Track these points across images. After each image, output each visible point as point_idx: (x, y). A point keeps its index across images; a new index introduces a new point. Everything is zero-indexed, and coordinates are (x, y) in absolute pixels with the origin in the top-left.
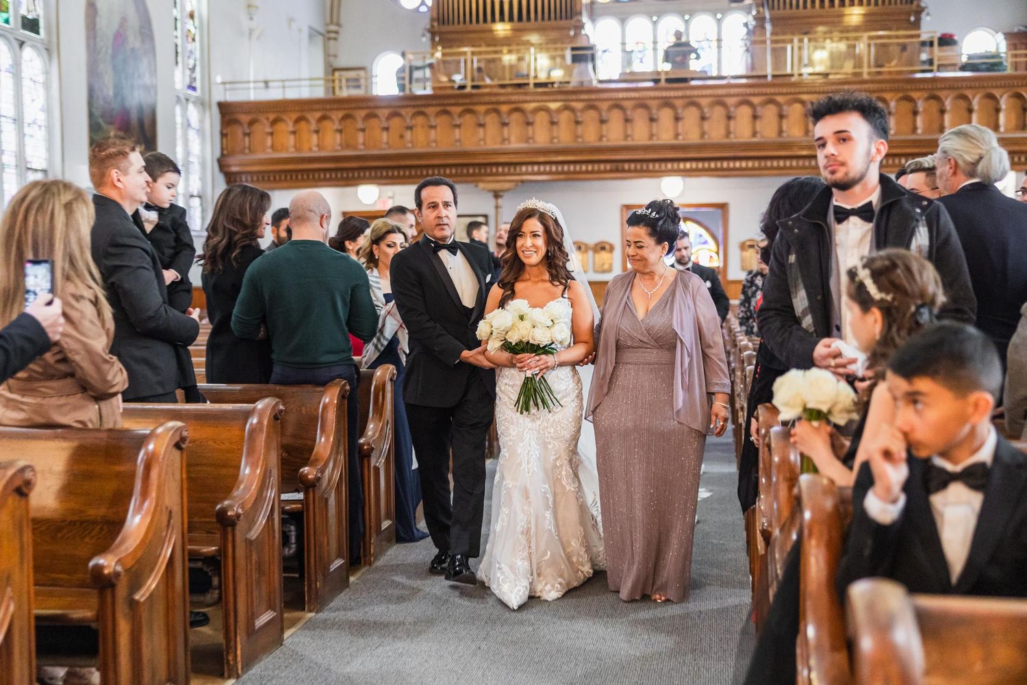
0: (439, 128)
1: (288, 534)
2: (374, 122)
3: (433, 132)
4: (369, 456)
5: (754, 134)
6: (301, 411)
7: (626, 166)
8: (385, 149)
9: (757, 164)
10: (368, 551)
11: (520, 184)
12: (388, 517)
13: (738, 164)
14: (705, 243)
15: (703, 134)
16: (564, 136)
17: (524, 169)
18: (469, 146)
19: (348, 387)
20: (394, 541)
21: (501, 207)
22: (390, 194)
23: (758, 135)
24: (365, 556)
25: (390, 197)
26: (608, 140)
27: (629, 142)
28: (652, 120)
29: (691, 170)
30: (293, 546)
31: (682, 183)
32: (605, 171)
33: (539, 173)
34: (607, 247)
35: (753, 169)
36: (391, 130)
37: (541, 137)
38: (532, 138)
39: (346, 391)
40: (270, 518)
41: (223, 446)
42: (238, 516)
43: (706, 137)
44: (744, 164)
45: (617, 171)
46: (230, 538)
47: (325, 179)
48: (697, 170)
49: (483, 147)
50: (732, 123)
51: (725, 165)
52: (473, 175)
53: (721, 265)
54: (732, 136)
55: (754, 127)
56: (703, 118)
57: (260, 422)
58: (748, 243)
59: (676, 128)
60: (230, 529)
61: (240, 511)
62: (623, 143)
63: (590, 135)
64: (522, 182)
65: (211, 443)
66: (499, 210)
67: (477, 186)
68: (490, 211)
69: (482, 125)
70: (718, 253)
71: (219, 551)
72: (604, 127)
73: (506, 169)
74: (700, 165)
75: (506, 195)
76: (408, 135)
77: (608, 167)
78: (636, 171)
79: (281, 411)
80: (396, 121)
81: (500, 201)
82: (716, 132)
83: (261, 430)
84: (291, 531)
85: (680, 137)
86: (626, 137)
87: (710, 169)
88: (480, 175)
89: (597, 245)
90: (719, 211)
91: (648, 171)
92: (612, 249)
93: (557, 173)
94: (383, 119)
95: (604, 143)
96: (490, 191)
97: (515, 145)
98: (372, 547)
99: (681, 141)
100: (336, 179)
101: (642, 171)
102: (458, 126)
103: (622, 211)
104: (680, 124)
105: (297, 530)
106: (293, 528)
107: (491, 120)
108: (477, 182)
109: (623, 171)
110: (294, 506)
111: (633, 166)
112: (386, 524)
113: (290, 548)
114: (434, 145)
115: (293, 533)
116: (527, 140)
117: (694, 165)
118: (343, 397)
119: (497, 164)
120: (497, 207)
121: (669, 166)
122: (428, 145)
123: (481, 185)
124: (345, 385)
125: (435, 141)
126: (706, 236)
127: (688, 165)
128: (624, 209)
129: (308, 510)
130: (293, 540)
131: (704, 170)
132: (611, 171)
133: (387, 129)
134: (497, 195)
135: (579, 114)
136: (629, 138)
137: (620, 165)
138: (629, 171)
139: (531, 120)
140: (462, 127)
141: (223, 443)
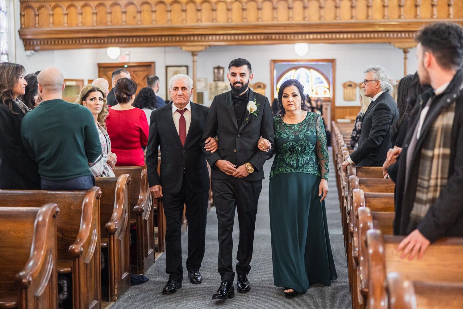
0: (157, 12)
1: (62, 285)
2: (117, 8)
3: (154, 14)
4: (114, 234)
5: (352, 17)
6: (70, 207)
7: (273, 37)
8: (124, 25)
9: (353, 36)
10: (113, 293)
11: (208, 47)
12: (125, 271)
13: (342, 36)
14: (322, 82)
15: (320, 18)
16: (236, 19)
17: (210, 38)
18: (177, 23)
19: (100, 192)
20: (130, 284)
21: (196, 61)
22: (128, 53)
23: (354, 18)
24: (112, 296)
25: (127, 55)
26: (262, 21)
27: (275, 22)
28: (289, 8)
29: (313, 39)
30: (66, 293)
31: (308, 46)
32: (261, 40)
33: (220, 41)
34: (262, 86)
35: (351, 39)
36: (127, 13)
37: (221, 18)
38: (216, 19)
39: (99, 194)
40: (51, 281)
41: (20, 235)
42: (29, 282)
43: (322, 19)
44: (345, 36)
45: (268, 39)
46: (24, 296)
47: (86, 44)
48: (317, 39)
49: (184, 24)
50: (338, 10)
51: (334, 36)
52: (179, 41)
53: (332, 96)
54: (338, 18)
55: (352, 13)
56: (321, 8)
57: (44, 220)
58: (348, 84)
59: (304, 13)
60: (24, 291)
61: (31, 279)
62: (271, 22)
63: (251, 18)
64: (210, 46)
65: (12, 233)
66: (195, 63)
67: (181, 48)
68: (190, 64)
69: (184, 11)
70: (329, 89)
71: (17, 304)
72: (260, 12)
73: (200, 38)
74: (319, 36)
75: (199, 54)
76: (138, 16)
77: (262, 37)
78: (279, 39)
79: (57, 212)
80: (131, 9)
81: (196, 58)
82: (328, 17)
83: (44, 225)
84: (63, 284)
85: (306, 19)
86: (273, 18)
87: (324, 39)
88: (182, 41)
89: (255, 85)
90: (330, 64)
91: (287, 39)
92: (265, 87)
93: (231, 41)
94: (123, 6)
95: (260, 23)
96: (189, 51)
97: (205, 23)
98: (116, 290)
99: (307, 22)
100: (93, 43)
101: (283, 39)
102: (170, 11)
103: (271, 64)
104: (306, 11)
105: (68, 284)
106: (65, 282)
107: (190, 8)
108: (181, 47)
109: (272, 39)
110: (66, 269)
111: (277, 37)
112: (125, 275)
113: (63, 295)
114: (154, 22)
115: (66, 285)
116: (212, 20)
117: (315, 36)
118: (97, 198)
119: (194, 35)
120: (194, 61)
121: (300, 36)
122: (151, 23)
123: (184, 48)
124: (98, 190)
125: (156, 21)
126: (322, 78)
127: (311, 36)
128: (272, 63)
129: (75, 272)
130: (65, 289)
131: (321, 39)
132: (264, 39)
133: (125, 12)
134: (194, 54)
135: (244, 4)
136: (275, 20)
137: (270, 36)
138: (275, 39)
139: (214, 8)
140: (172, 12)
141: (20, 233)
